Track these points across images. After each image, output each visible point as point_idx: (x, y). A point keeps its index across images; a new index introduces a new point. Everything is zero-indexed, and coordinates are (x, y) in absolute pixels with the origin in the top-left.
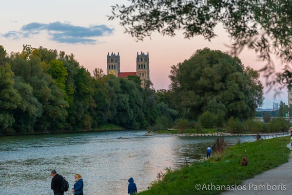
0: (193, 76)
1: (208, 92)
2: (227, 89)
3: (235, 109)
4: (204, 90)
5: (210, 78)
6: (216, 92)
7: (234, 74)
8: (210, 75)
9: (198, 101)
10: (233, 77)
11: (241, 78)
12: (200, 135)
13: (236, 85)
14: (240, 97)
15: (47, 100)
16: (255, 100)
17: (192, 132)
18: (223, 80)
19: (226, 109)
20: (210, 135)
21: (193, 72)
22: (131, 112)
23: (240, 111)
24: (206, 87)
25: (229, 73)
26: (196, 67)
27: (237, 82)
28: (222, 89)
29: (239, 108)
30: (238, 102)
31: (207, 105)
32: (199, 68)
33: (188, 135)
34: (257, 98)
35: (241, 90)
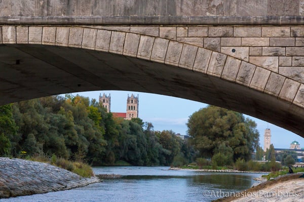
0: (207, 125)
1: (219, 138)
2: (233, 136)
3: (240, 152)
4: (216, 136)
5: (221, 127)
6: (225, 138)
7: (240, 124)
8: (221, 125)
9: (211, 144)
10: (238, 127)
11: (245, 128)
12: (215, 171)
13: (242, 133)
14: (244, 142)
15: (92, 139)
16: (253, 145)
17: (209, 169)
18: (231, 129)
19: (233, 152)
20: (224, 171)
21: (207, 122)
22: (138, 151)
23: (243, 153)
24: (217, 134)
25: (236, 124)
26: (210, 118)
27: (242, 131)
28: (229, 136)
29: (243, 151)
30: (243, 147)
31: (218, 148)
32: (212, 119)
33: (206, 170)
34: (254, 143)
35: (245, 138)
